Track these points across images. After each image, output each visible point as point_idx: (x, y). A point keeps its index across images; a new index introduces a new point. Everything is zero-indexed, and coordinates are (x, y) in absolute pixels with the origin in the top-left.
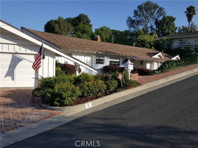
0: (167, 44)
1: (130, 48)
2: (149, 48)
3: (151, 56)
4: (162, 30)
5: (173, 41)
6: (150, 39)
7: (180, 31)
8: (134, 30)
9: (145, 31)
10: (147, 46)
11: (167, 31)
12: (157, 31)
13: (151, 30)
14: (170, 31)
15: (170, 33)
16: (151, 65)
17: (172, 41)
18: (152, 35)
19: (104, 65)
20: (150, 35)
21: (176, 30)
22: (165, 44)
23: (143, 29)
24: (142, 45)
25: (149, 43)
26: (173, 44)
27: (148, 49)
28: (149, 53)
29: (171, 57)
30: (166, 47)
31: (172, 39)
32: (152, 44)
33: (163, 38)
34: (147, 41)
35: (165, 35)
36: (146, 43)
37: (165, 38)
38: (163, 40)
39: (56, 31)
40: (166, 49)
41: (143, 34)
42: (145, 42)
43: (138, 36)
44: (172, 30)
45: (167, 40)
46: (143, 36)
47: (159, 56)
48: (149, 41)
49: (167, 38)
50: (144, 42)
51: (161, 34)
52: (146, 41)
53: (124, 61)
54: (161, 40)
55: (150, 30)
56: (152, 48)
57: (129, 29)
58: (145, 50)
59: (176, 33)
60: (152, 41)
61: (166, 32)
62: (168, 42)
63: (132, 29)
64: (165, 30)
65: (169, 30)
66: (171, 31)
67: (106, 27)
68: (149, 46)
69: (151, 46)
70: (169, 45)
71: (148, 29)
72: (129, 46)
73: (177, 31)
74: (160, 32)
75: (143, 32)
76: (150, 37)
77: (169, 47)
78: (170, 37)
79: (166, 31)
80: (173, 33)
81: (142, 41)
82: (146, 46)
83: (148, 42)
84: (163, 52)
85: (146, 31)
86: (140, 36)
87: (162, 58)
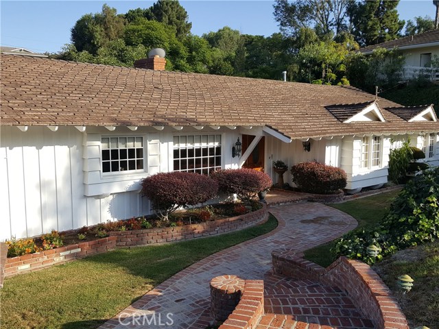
0: (388, 66)
1: (270, 89)
2: (334, 83)
3: (341, 118)
4: (365, 30)
5: (403, 59)
6: (335, 56)
7: (411, 30)
8: (294, 31)
9: (322, 34)
10: (326, 75)
11: (378, 32)
12: (352, 33)
13: (338, 31)
14: (387, 31)
15: (387, 36)
16: (341, 152)
17: (400, 57)
18: (342, 42)
19: (146, 171)
20: (335, 43)
21: (401, 28)
22: (381, 69)
23: (317, 28)
24: (313, 72)
25: (334, 67)
26: (405, 67)
27: (329, 86)
28: (334, 106)
29: (406, 113)
30: (385, 77)
31: (401, 52)
32: (342, 68)
33: (375, 50)
34: (328, 61)
35: (373, 43)
36: (323, 66)
37: (379, 50)
38: (374, 55)
39: (98, 42)
40: (384, 81)
41: (316, 41)
42: (321, 62)
43: (303, 45)
44: (390, 29)
45: (386, 54)
46: (316, 45)
47: (372, 115)
48: (332, 60)
49: (385, 50)
50: (319, 65)
51: (363, 41)
52: (324, 60)
53: (238, 144)
54: (367, 56)
55: (335, 30)
56: (342, 82)
57: (281, 29)
58: (321, 92)
59: (401, 36)
60: (342, 59)
61: (375, 35)
62: (387, 61)
63: (289, 31)
64: (373, 29)
65: (383, 29)
66: (389, 33)
67: (229, 29)
68: (334, 76)
69: (340, 75)
70: (393, 71)
71: (330, 28)
72: (269, 81)
73: (403, 32)
74: (359, 35)
75: (315, 36)
76: (335, 47)
77: (394, 77)
78: (396, 48)
79: (376, 33)
80: (395, 36)
81: (313, 61)
82: (323, 75)
83: (329, 65)
84: (378, 95)
85: (325, 33)
86: (307, 47)
87: (379, 120)
